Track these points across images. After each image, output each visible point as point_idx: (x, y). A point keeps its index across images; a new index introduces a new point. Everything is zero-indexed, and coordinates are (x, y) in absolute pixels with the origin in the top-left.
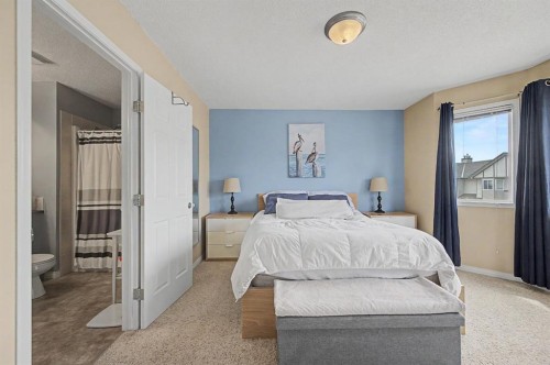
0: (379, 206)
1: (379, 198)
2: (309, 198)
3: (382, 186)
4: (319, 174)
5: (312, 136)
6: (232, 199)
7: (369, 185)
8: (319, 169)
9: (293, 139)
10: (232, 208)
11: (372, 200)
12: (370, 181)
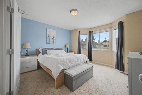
0: (67, 51)
1: (67, 49)
2: (54, 49)
3: (68, 46)
4: (55, 43)
5: (53, 33)
6: (27, 51)
7: (65, 46)
8: (55, 42)
9: (48, 33)
10: (27, 53)
11: (66, 49)
12: (66, 45)
